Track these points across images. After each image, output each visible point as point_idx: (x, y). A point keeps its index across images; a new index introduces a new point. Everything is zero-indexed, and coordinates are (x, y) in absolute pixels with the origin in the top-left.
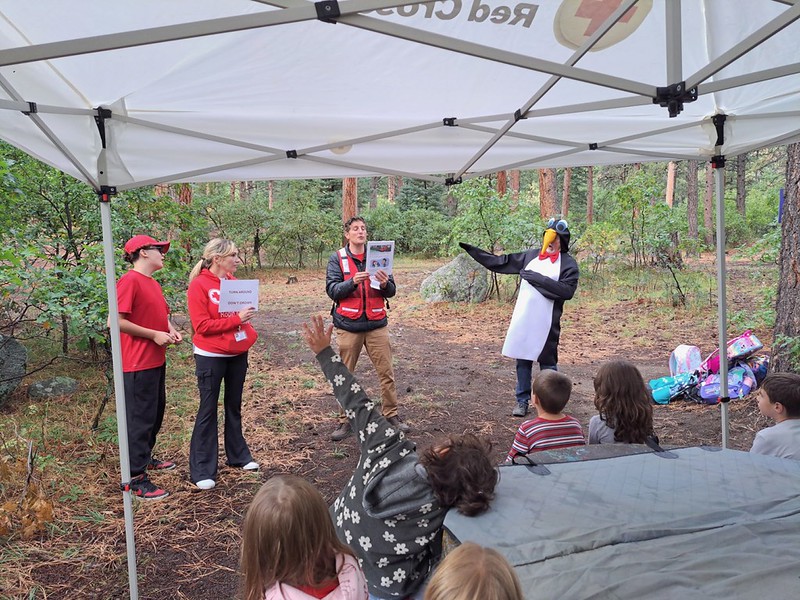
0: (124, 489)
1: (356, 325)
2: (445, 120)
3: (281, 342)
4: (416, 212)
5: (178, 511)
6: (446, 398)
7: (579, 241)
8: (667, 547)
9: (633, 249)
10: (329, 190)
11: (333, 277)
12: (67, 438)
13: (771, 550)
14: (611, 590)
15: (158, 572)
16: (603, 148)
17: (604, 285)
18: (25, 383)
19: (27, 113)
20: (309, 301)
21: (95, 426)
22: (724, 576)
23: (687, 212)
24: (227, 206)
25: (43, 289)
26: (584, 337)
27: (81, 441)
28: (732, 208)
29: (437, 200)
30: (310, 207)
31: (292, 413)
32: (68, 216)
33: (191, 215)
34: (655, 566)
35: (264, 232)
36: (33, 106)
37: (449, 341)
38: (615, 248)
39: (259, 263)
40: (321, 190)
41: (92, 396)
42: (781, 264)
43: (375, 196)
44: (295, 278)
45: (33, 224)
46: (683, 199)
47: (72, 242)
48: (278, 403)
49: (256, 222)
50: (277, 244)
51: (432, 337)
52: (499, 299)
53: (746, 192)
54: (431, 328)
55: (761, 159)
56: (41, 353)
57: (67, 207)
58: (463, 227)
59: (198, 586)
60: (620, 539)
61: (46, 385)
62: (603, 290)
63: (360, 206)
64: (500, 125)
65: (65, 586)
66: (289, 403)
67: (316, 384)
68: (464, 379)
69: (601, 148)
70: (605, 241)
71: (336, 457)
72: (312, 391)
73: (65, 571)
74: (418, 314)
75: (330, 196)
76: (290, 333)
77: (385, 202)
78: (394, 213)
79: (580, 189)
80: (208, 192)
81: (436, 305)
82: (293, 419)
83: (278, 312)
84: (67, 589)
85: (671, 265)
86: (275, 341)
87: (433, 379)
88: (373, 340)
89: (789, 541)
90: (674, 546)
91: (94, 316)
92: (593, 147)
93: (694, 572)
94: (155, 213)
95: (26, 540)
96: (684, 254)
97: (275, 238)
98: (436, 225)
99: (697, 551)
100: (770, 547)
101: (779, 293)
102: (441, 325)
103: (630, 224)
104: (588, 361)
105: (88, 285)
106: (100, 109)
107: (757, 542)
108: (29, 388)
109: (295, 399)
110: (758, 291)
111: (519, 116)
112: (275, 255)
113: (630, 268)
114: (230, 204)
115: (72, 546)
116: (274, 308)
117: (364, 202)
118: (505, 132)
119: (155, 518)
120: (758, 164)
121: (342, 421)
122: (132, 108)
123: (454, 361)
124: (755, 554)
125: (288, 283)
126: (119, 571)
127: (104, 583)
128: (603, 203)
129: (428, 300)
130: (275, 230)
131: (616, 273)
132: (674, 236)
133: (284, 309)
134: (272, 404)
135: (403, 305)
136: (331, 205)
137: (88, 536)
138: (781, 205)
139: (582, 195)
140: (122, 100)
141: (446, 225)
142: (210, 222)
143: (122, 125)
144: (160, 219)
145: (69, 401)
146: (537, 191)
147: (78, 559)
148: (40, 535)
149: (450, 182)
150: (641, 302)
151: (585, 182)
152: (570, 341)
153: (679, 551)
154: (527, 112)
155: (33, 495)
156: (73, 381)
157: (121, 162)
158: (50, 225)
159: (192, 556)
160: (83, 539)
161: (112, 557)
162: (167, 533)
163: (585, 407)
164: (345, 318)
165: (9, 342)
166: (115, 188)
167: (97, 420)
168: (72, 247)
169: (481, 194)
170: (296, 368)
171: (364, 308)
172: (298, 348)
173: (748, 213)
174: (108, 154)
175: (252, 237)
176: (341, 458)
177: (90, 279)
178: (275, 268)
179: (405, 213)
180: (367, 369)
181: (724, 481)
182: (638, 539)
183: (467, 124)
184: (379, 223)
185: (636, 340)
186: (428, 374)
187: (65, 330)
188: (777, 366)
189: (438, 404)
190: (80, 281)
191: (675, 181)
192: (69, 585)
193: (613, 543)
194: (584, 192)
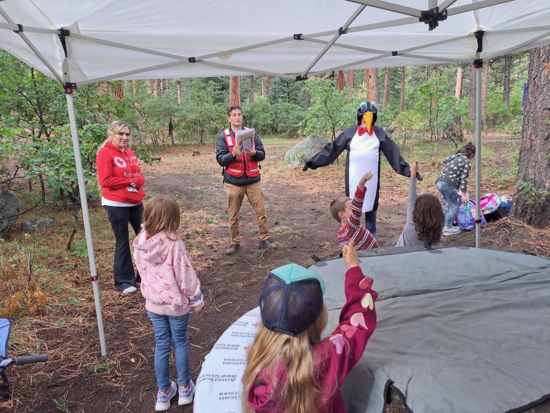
0: (93, 280)
1: (240, 181)
2: (295, 35)
3: (190, 195)
4: (282, 105)
5: (128, 298)
6: (300, 228)
7: (393, 123)
8: (426, 298)
9: (431, 128)
10: (219, 89)
11: (221, 151)
12: (50, 256)
13: (488, 299)
14: (389, 319)
15: (117, 333)
16: (401, 54)
17: (410, 153)
18: (19, 222)
19: (17, 32)
20: (208, 167)
21: (69, 248)
22: (457, 312)
23: (469, 103)
24: (149, 102)
25: (27, 156)
26: (395, 188)
27: (60, 258)
28: (500, 99)
29: (297, 96)
30: (207, 102)
31: (199, 239)
32: (39, 108)
33: (124, 106)
34: (417, 307)
35: (175, 120)
36: (20, 26)
37: (303, 193)
38: (417, 127)
39: (173, 142)
40: (215, 90)
41: (65, 229)
42: (522, 134)
43: (252, 94)
44: (198, 152)
45: (14, 114)
46: (468, 93)
47: (44, 126)
48: (190, 233)
49: (169, 112)
50: (185, 128)
51: (292, 190)
52: (338, 164)
53: (510, 88)
54: (292, 184)
55: (522, 64)
56: (27, 203)
57: (38, 102)
58: (313, 114)
59: (143, 340)
60: (399, 294)
61: (33, 223)
62: (409, 156)
63: (242, 101)
64: (329, 38)
65: (59, 341)
66: (197, 232)
67: (214, 221)
68: (313, 216)
69: (400, 55)
70: (411, 123)
71: (229, 265)
72: (212, 225)
73: (58, 333)
74: (283, 175)
75: (221, 94)
76: (196, 188)
77: (260, 98)
78: (267, 106)
79: (396, 87)
80: (134, 92)
81: (295, 169)
82: (200, 242)
83: (188, 175)
84: (59, 343)
85: (454, 139)
86: (186, 194)
87: (292, 217)
88: (251, 191)
89: (500, 294)
90: (431, 297)
91: (63, 174)
92: (395, 54)
93: (440, 310)
94: (99, 105)
95: (31, 315)
96: (465, 132)
97: (183, 124)
98: (296, 113)
99: (443, 300)
100: (487, 297)
101: (520, 154)
102: (299, 182)
103: (428, 111)
104: (396, 204)
105: (58, 153)
106: (62, 30)
107: (480, 295)
108: (22, 225)
109: (201, 230)
110: (513, 155)
111: (342, 32)
112: (184, 136)
113: (428, 142)
114: (151, 100)
115: (62, 319)
116: (184, 172)
117: (245, 98)
118: (333, 43)
119: (113, 302)
120: (520, 68)
121: (232, 243)
122: (83, 29)
123: (307, 204)
124: (479, 301)
125: (194, 155)
126: (92, 332)
127: (83, 339)
128: (412, 97)
129: (290, 166)
130: (183, 118)
131: (418, 145)
132: (458, 119)
133: (191, 172)
134: (185, 233)
135: (273, 169)
136: (222, 100)
137: (71, 313)
138: (524, 95)
139: (397, 91)
140: (77, 23)
141: (302, 114)
142: (137, 113)
143: (77, 41)
144: (103, 110)
145: (49, 232)
146: (365, 89)
147: (66, 326)
148: (40, 313)
149: (299, 78)
150: (433, 164)
151: (399, 82)
152: (385, 191)
153: (432, 300)
154: (346, 29)
155: (33, 289)
156: (51, 220)
157: (78, 67)
158: (27, 115)
159: (138, 323)
160: (68, 314)
161: (87, 324)
162: (121, 310)
163: (392, 232)
164: (232, 176)
165: (5, 194)
166: (75, 84)
167: (69, 245)
168: (43, 130)
169: (326, 91)
170: (201, 211)
171: (245, 170)
172: (202, 198)
173: (512, 103)
174: (69, 61)
175: (167, 124)
176: (232, 265)
177: (59, 149)
178: (184, 145)
179: (274, 105)
180: (249, 211)
181: (468, 265)
182: (408, 295)
183: (310, 38)
184: (256, 113)
185: (429, 189)
186: (289, 214)
187: (43, 187)
188: (517, 202)
189: (296, 232)
190: (52, 151)
191: (462, 80)
192: (61, 341)
193: (394, 297)
194: (399, 89)
